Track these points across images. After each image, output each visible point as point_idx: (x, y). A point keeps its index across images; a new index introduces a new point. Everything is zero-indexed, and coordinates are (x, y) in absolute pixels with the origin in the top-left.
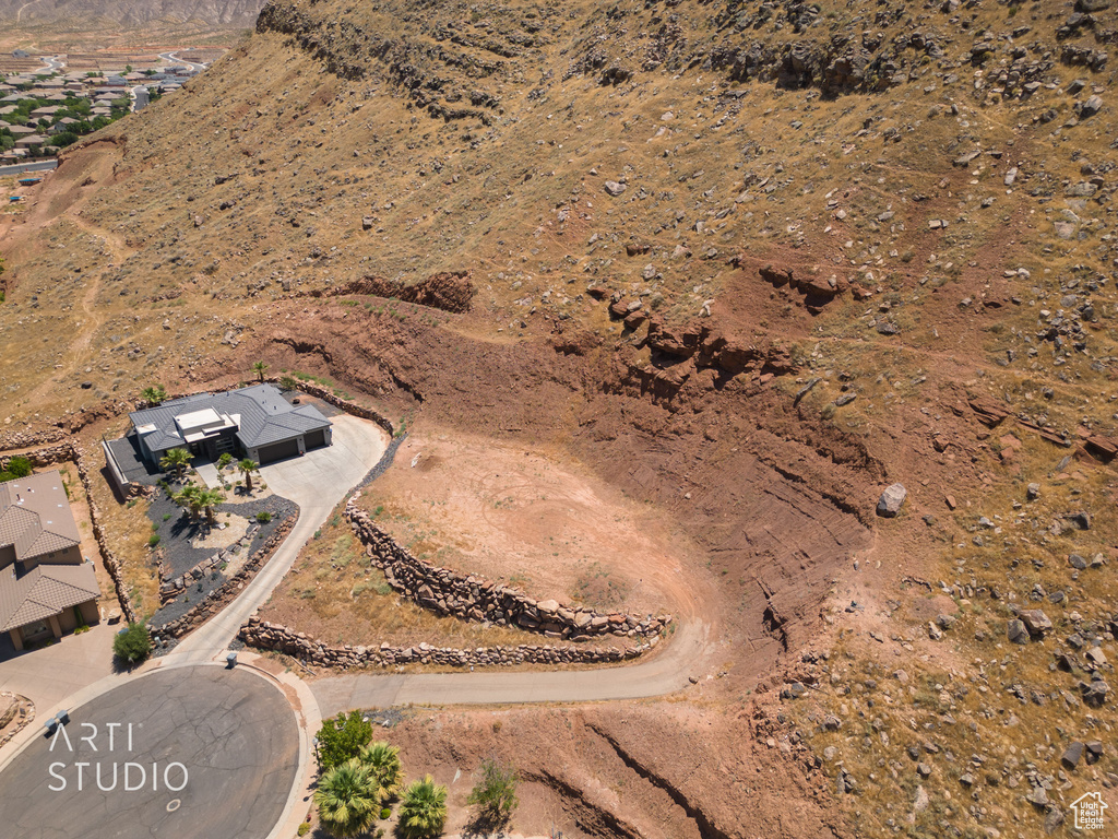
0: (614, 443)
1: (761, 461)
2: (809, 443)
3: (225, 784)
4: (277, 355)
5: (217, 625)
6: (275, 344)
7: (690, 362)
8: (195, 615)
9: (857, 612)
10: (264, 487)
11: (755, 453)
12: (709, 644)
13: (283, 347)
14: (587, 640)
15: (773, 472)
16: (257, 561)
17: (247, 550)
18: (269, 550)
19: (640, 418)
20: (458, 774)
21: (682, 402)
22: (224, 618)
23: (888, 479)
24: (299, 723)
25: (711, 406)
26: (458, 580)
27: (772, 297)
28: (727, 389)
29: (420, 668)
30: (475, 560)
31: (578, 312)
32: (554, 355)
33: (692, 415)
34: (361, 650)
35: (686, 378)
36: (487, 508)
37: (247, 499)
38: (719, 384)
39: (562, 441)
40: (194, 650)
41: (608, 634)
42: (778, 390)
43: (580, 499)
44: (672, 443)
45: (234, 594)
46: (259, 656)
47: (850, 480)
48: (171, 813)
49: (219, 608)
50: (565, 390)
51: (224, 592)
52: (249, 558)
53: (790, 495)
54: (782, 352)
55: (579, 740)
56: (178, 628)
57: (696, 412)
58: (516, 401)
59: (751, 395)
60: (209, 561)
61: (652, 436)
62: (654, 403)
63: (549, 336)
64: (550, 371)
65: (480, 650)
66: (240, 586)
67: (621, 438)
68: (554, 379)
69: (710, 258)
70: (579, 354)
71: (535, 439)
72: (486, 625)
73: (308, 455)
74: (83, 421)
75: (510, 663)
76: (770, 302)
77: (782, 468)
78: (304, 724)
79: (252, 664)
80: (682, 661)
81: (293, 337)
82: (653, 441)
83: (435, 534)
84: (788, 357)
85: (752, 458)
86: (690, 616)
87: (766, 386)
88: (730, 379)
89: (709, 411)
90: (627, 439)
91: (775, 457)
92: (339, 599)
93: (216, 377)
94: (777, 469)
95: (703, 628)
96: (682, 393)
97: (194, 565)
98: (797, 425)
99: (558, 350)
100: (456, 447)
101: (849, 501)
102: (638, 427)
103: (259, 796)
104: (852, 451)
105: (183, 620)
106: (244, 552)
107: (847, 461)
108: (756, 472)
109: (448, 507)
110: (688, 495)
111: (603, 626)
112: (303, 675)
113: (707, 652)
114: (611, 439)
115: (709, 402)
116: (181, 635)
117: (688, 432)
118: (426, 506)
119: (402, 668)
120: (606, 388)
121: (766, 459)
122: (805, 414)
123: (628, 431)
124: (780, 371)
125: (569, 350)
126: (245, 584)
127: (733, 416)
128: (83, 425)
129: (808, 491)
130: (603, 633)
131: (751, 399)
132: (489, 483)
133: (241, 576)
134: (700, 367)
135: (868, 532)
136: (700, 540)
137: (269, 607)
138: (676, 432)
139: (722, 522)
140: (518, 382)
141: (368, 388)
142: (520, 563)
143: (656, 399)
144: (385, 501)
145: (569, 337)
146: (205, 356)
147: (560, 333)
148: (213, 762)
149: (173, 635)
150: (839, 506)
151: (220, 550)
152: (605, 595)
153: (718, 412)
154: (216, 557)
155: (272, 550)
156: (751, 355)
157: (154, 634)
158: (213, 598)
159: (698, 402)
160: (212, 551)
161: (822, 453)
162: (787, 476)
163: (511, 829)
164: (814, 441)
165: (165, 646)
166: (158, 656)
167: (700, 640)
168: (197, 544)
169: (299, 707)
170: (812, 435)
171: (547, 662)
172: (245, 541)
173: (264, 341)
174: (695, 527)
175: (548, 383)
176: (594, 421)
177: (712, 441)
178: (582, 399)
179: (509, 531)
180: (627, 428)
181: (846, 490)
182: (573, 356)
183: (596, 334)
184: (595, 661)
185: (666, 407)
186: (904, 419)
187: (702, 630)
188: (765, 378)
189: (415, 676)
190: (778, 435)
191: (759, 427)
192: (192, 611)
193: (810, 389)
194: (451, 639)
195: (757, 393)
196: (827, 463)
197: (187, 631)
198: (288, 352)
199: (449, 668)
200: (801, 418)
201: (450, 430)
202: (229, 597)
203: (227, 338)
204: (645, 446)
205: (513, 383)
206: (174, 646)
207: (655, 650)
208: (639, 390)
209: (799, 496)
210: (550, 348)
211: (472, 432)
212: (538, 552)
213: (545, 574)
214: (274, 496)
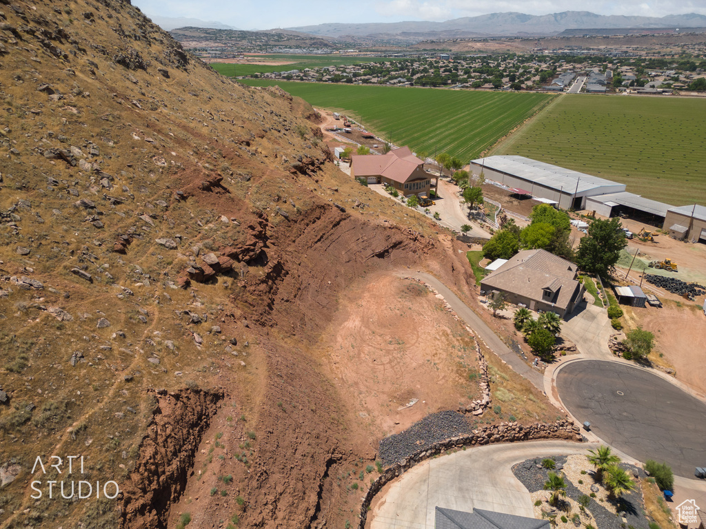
1: (311, 247)
2: (307, 225)
10: (538, 503)
19: (291, 291)
36: (408, 346)
43: (357, 323)
53: (327, 242)
61: (300, 290)
62: (283, 281)
78: (553, 379)
82: (302, 291)
85: (309, 250)
94: (316, 242)
98: (298, 225)
102: (296, 296)
107: (320, 214)
108: (316, 251)
109: (429, 358)
110: (329, 283)
117: (298, 272)
120: (270, 307)
121: (311, 244)
122: (295, 219)
129: (329, 233)
132: (386, 360)
135: (351, 218)
138: (299, 277)
143: (281, 278)
150: (337, 225)
161: (314, 222)
162: (319, 240)
164: (308, 222)
169: (553, 388)
170: (306, 221)
176: (293, 323)
177: (300, 264)
178: (276, 330)
179: (415, 329)
180: (296, 303)
185: (285, 276)
190: (300, 235)
191: (294, 241)
196: (319, 222)
200: (296, 222)
209: (330, 238)
212: (416, 314)
213: (425, 306)
214: (531, 491)
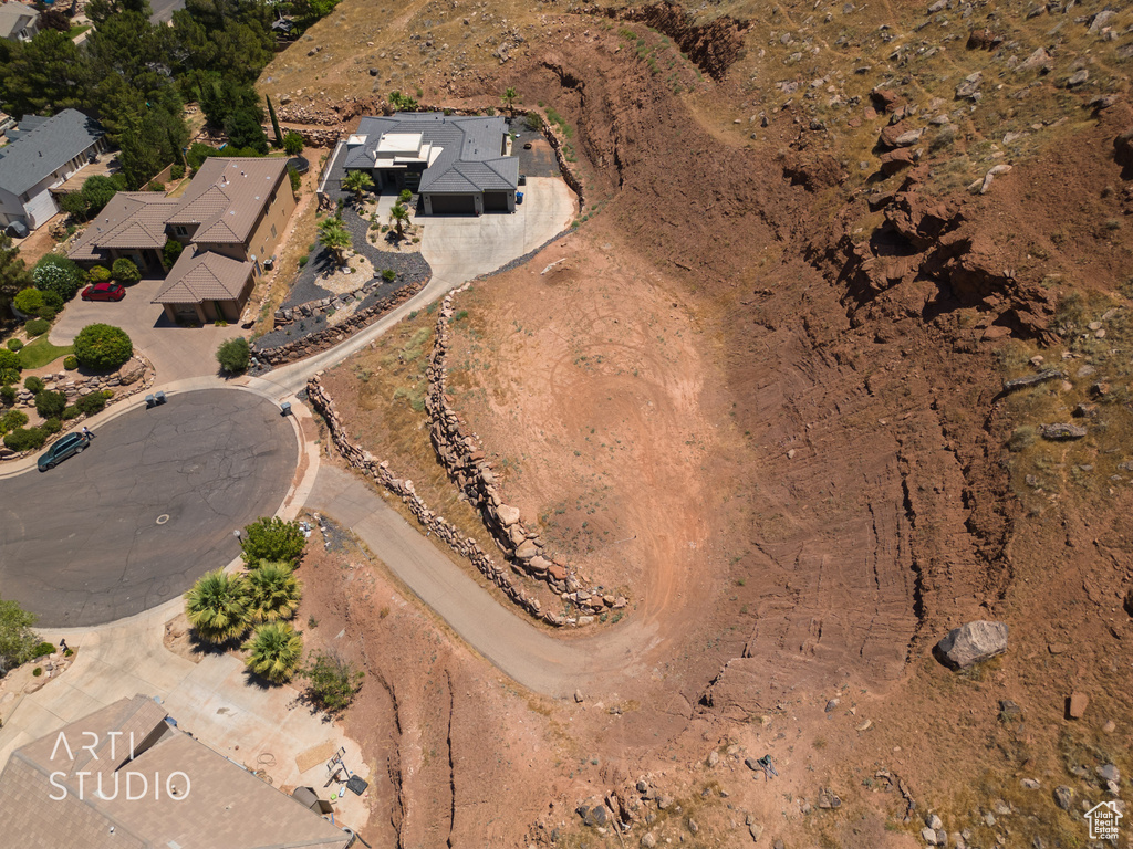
0: (771, 334)
1: (899, 458)
2: (966, 471)
3: (202, 523)
4: (541, 83)
5: (304, 368)
6: (544, 69)
7: (917, 259)
8: (291, 349)
9: (760, 774)
10: (416, 241)
11: (900, 442)
12: (640, 663)
13: (551, 74)
14: (521, 575)
15: (897, 484)
16: (363, 319)
17: (357, 303)
18: (379, 310)
19: (815, 315)
20: (342, 634)
21: (870, 316)
22: (313, 364)
23: (1000, 608)
24: (285, 500)
25: (902, 341)
26: (459, 436)
27: (1105, 194)
28: (936, 324)
29: (398, 505)
30: (494, 420)
31: (839, 124)
32: (778, 179)
33: (870, 342)
34: (368, 456)
35: (893, 282)
36: (567, 359)
37: (392, 249)
38: (930, 311)
39: (725, 303)
40: (276, 383)
41: (543, 582)
42: (997, 362)
43: (676, 393)
44: (825, 369)
45: (333, 344)
46: (310, 415)
47: (957, 567)
48: (157, 525)
49: (315, 352)
50: (768, 235)
51: (322, 338)
52: (355, 313)
54: (1045, 301)
55: (433, 679)
56: (274, 356)
57: (878, 340)
58: (704, 228)
59: (959, 351)
60: (319, 303)
61: (814, 346)
62: (842, 303)
63: (783, 149)
64: (762, 200)
65: (440, 519)
66: (340, 337)
67: (782, 332)
68: (762, 214)
69: (1070, 86)
70: (809, 188)
71: (698, 289)
72: (462, 496)
73: (484, 218)
74: (353, 111)
75: (456, 549)
76: (1094, 200)
77: (909, 486)
78: (288, 503)
79: (300, 420)
80: (591, 663)
81: (564, 65)
82: (810, 355)
83: (487, 367)
84: (1049, 312)
85: (892, 448)
86: (650, 614)
87: (986, 347)
88: (950, 310)
89: (892, 348)
90: (786, 335)
91: (914, 464)
92: (383, 394)
93: (473, 95)
94: (904, 484)
95: (651, 638)
96: (876, 304)
97: (306, 301)
98: (977, 431)
99: (787, 173)
100: (607, 265)
101: (928, 600)
102: (806, 327)
103: (213, 549)
104: (994, 524)
105: (279, 351)
106: (355, 304)
107: (980, 536)
108: (881, 471)
109: (530, 341)
110: (792, 453)
111: (541, 571)
112: (325, 452)
113: (628, 672)
114: (770, 328)
115: (902, 334)
116: (275, 364)
117: (851, 365)
118: (512, 328)
119: (387, 494)
120: (808, 252)
121: (905, 460)
122: (994, 424)
123: (793, 326)
124: (1022, 331)
125: (798, 178)
126: (345, 338)
127: (917, 370)
128: (353, 115)
129: (905, 544)
130: (538, 578)
131: (956, 355)
132: (599, 326)
133: (342, 328)
134: (924, 274)
135: (902, 665)
136: (756, 521)
137: (332, 372)
138: (837, 357)
139: (794, 513)
140: (718, 204)
141: (591, 153)
142: (533, 446)
143: (847, 296)
144: (479, 307)
145: (807, 160)
146: (471, 67)
147: (800, 149)
148: (210, 498)
149: (269, 362)
150: (918, 597)
151: (333, 295)
152: (571, 535)
153: (904, 355)
154: (327, 301)
155: (383, 312)
156: (1000, 284)
157: (254, 354)
158: (310, 340)
159: (887, 327)
160: (326, 293)
161: (965, 499)
162: (907, 504)
163: (341, 718)
164: (972, 472)
165: (260, 369)
166: (251, 375)
167: (633, 651)
168: (320, 282)
169: (298, 483)
170: (978, 462)
171: (483, 572)
172: (360, 294)
173: (534, 62)
174: (766, 500)
175: (753, 217)
176: (770, 294)
177: (870, 393)
178: (778, 256)
179: (560, 399)
180: (795, 321)
181: (940, 580)
182: (800, 188)
183: (843, 166)
184: (517, 602)
185: (850, 315)
186: (1116, 522)
187: (648, 641)
188: (994, 332)
189: (389, 510)
190: (945, 433)
191: (934, 406)
192: (288, 346)
193: (1034, 385)
194: (432, 491)
195: (968, 351)
196: (957, 516)
197: (281, 362)
198: (553, 83)
199: (414, 519)
200: (987, 424)
201: (620, 240)
202: (326, 345)
203: (500, 49)
204: (798, 358)
205: (711, 202)
206: (266, 372)
207: (578, 631)
208: (837, 274)
209: (893, 541)
210: (778, 168)
211: (640, 251)
212: (563, 441)
213: (543, 472)
214: (418, 254)
